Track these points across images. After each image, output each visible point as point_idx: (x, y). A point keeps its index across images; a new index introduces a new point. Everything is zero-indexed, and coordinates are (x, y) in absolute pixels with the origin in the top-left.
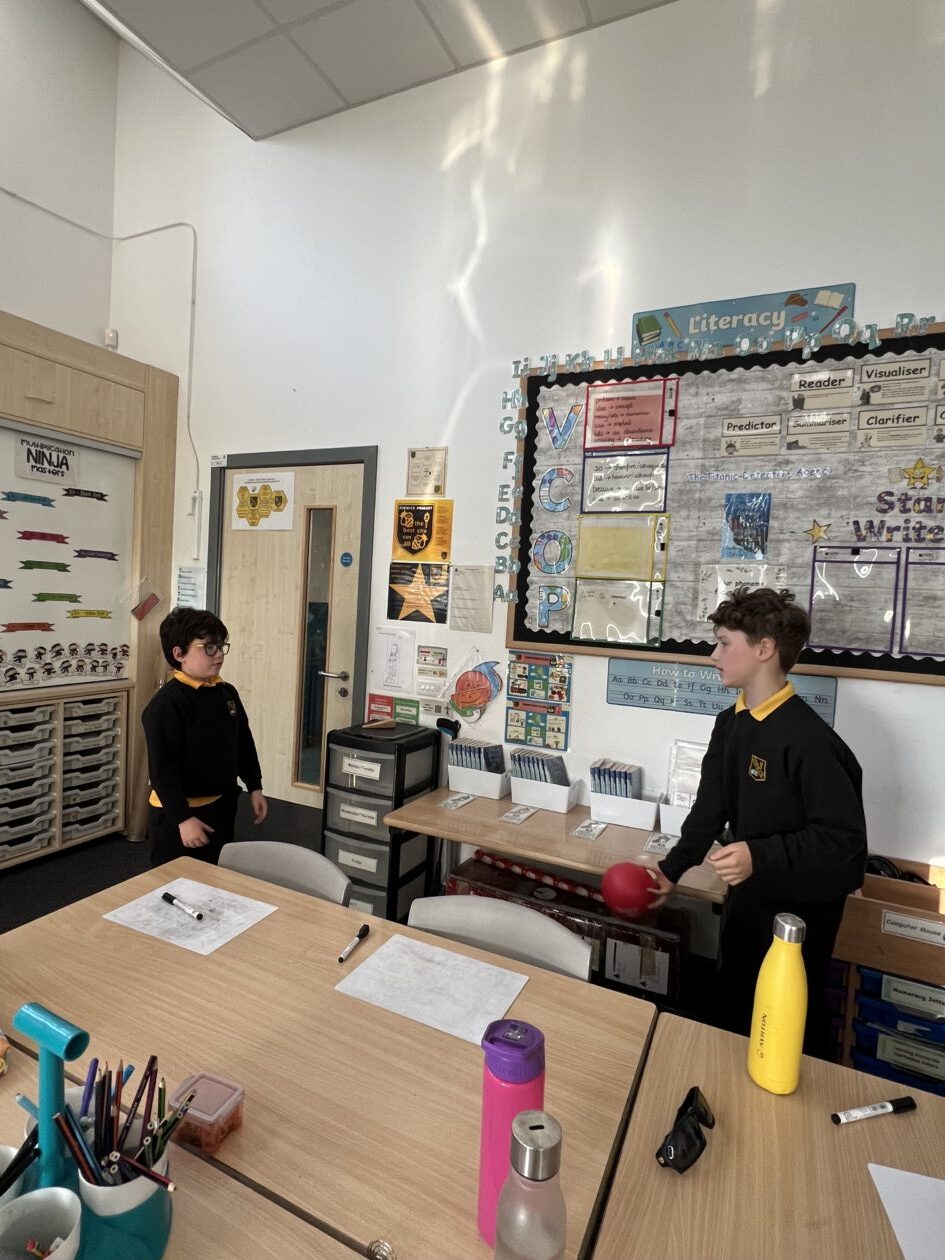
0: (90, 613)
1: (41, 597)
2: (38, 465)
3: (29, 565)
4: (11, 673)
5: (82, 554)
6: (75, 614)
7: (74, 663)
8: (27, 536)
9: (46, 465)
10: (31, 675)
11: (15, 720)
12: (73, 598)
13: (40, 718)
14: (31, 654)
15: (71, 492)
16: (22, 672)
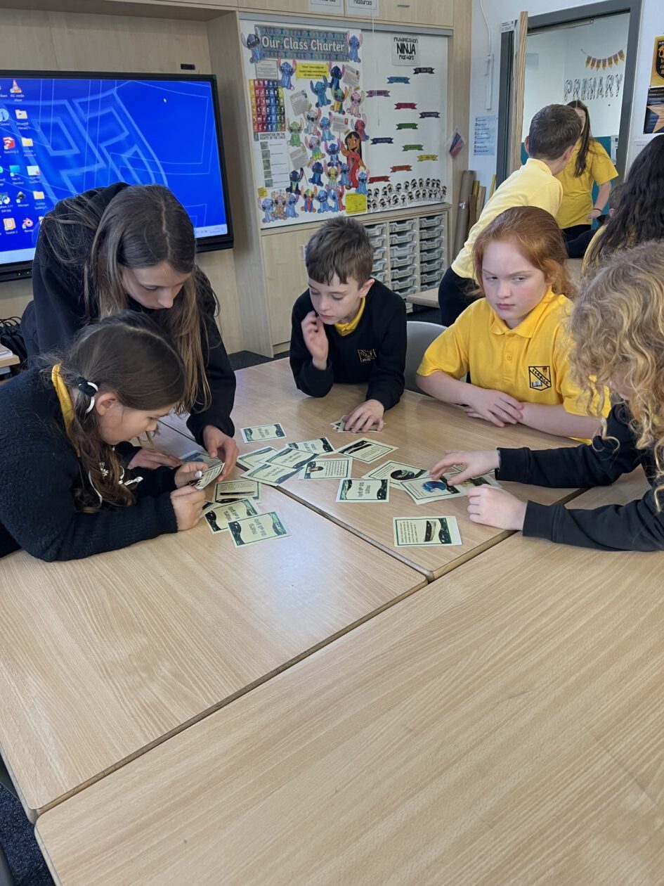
0: (428, 158)
1: (406, 148)
2: (402, 55)
3: (400, 126)
4: (395, 198)
5: (424, 115)
6: (421, 159)
7: (421, 192)
8: (399, 106)
9: (406, 54)
10: (403, 199)
11: (399, 228)
12: (419, 147)
13: (408, 228)
14: (403, 186)
15: (418, 71)
16: (400, 197)
